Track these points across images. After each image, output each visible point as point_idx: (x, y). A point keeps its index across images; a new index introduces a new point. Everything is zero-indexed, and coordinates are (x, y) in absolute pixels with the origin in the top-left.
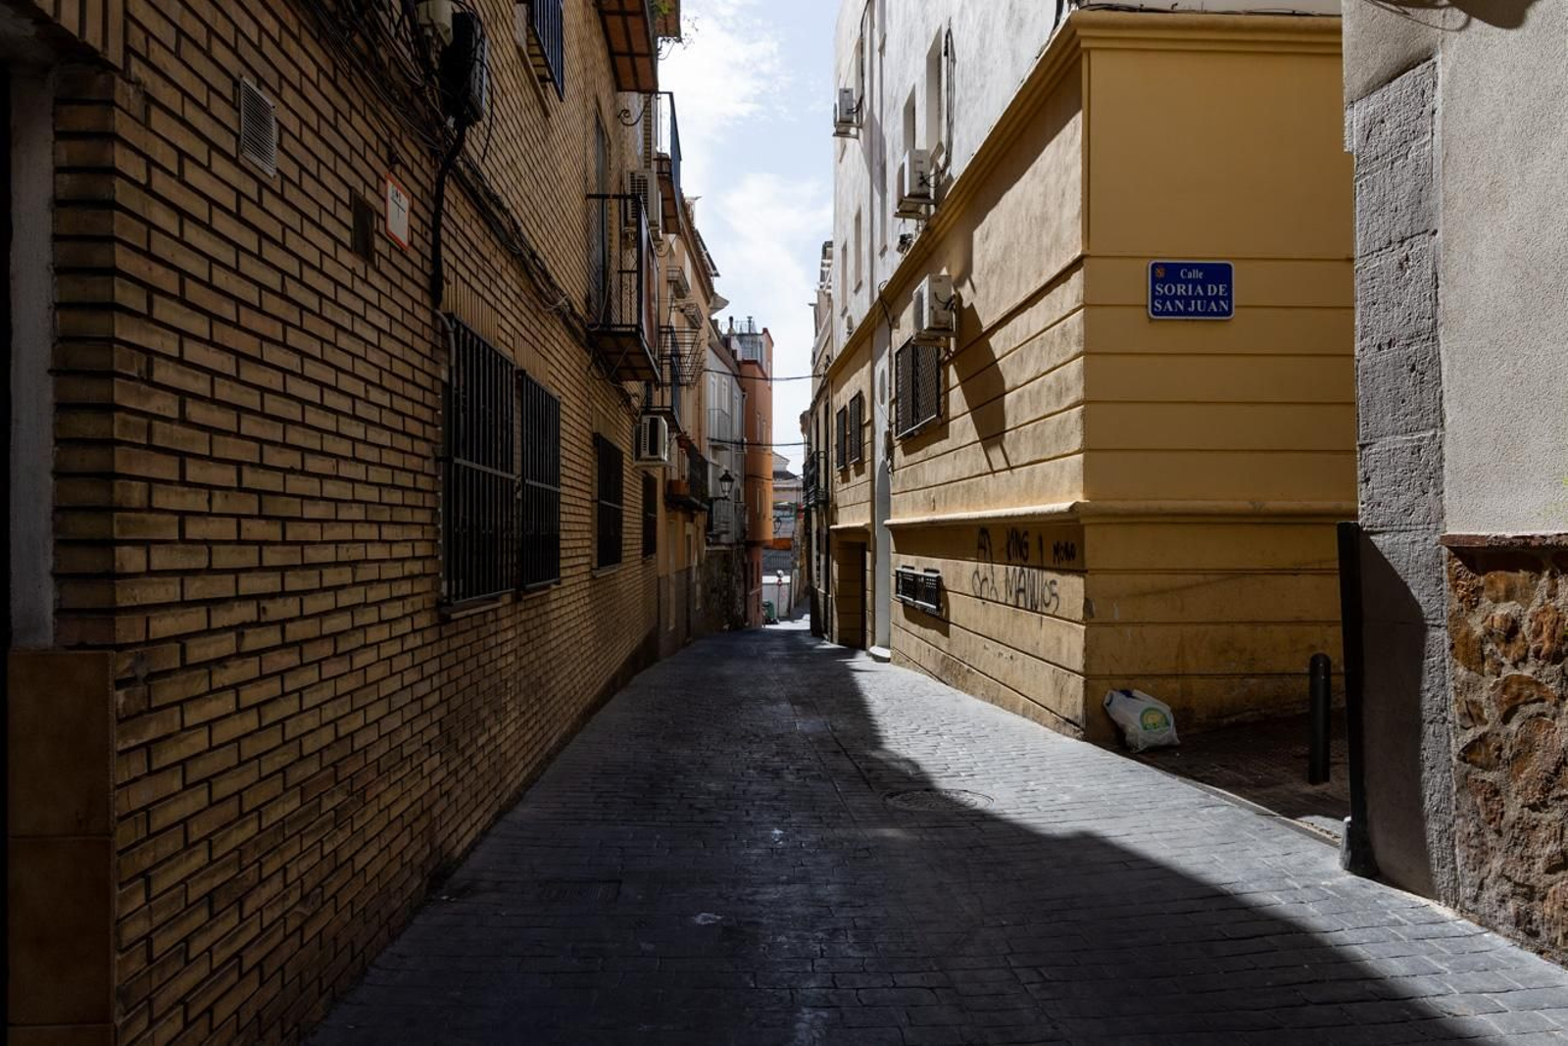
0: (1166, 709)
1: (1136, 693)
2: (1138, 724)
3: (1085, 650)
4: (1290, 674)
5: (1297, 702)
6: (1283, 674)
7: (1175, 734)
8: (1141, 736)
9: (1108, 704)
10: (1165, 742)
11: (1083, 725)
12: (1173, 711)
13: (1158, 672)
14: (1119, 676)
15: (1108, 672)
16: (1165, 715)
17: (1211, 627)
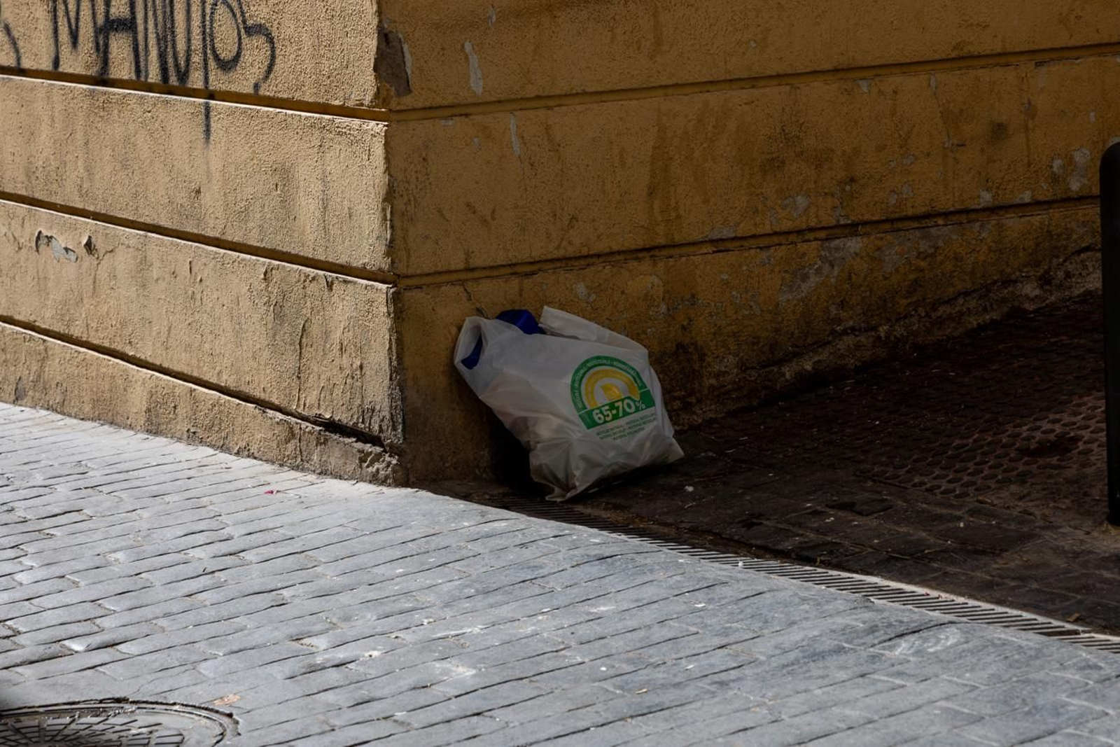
0: (637, 356)
1: (552, 316)
2: (566, 407)
3: (390, 196)
4: (946, 215)
5: (966, 294)
6: (927, 216)
7: (669, 431)
8: (579, 450)
9: (471, 361)
10: (644, 458)
11: (393, 437)
12: (656, 361)
13: (601, 246)
14: (492, 271)
15: (457, 262)
16: (637, 377)
17: (739, 96)
